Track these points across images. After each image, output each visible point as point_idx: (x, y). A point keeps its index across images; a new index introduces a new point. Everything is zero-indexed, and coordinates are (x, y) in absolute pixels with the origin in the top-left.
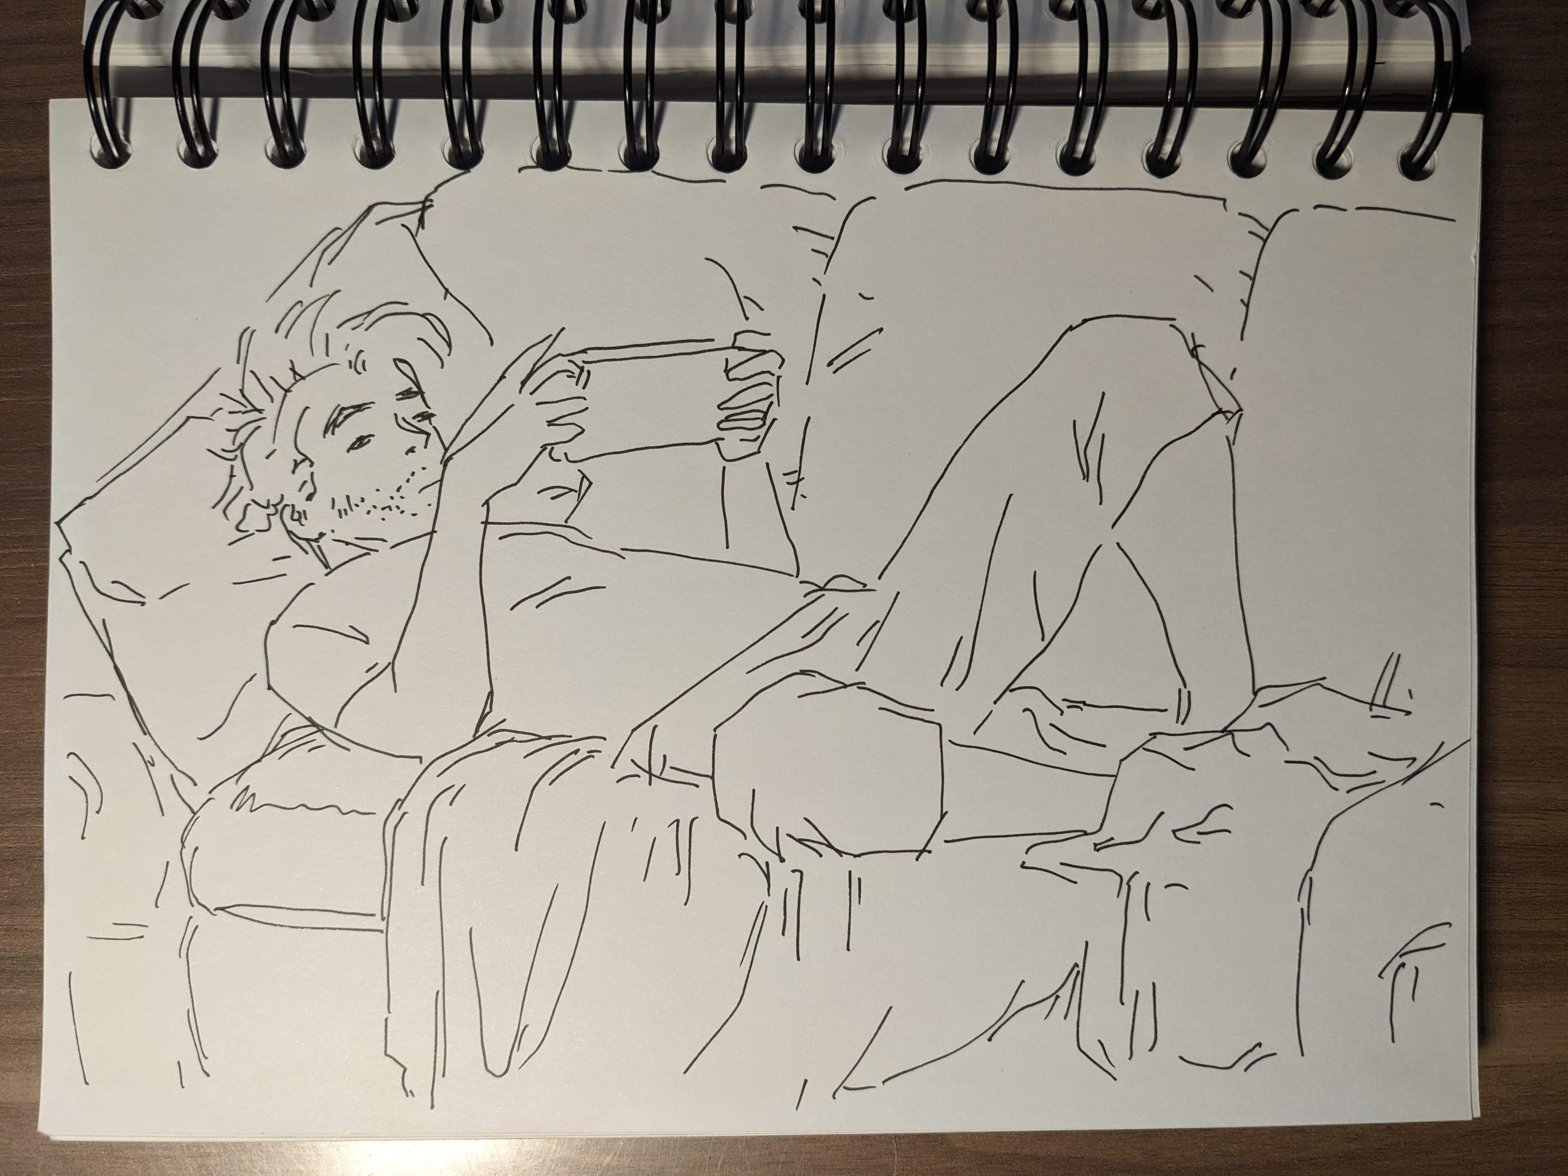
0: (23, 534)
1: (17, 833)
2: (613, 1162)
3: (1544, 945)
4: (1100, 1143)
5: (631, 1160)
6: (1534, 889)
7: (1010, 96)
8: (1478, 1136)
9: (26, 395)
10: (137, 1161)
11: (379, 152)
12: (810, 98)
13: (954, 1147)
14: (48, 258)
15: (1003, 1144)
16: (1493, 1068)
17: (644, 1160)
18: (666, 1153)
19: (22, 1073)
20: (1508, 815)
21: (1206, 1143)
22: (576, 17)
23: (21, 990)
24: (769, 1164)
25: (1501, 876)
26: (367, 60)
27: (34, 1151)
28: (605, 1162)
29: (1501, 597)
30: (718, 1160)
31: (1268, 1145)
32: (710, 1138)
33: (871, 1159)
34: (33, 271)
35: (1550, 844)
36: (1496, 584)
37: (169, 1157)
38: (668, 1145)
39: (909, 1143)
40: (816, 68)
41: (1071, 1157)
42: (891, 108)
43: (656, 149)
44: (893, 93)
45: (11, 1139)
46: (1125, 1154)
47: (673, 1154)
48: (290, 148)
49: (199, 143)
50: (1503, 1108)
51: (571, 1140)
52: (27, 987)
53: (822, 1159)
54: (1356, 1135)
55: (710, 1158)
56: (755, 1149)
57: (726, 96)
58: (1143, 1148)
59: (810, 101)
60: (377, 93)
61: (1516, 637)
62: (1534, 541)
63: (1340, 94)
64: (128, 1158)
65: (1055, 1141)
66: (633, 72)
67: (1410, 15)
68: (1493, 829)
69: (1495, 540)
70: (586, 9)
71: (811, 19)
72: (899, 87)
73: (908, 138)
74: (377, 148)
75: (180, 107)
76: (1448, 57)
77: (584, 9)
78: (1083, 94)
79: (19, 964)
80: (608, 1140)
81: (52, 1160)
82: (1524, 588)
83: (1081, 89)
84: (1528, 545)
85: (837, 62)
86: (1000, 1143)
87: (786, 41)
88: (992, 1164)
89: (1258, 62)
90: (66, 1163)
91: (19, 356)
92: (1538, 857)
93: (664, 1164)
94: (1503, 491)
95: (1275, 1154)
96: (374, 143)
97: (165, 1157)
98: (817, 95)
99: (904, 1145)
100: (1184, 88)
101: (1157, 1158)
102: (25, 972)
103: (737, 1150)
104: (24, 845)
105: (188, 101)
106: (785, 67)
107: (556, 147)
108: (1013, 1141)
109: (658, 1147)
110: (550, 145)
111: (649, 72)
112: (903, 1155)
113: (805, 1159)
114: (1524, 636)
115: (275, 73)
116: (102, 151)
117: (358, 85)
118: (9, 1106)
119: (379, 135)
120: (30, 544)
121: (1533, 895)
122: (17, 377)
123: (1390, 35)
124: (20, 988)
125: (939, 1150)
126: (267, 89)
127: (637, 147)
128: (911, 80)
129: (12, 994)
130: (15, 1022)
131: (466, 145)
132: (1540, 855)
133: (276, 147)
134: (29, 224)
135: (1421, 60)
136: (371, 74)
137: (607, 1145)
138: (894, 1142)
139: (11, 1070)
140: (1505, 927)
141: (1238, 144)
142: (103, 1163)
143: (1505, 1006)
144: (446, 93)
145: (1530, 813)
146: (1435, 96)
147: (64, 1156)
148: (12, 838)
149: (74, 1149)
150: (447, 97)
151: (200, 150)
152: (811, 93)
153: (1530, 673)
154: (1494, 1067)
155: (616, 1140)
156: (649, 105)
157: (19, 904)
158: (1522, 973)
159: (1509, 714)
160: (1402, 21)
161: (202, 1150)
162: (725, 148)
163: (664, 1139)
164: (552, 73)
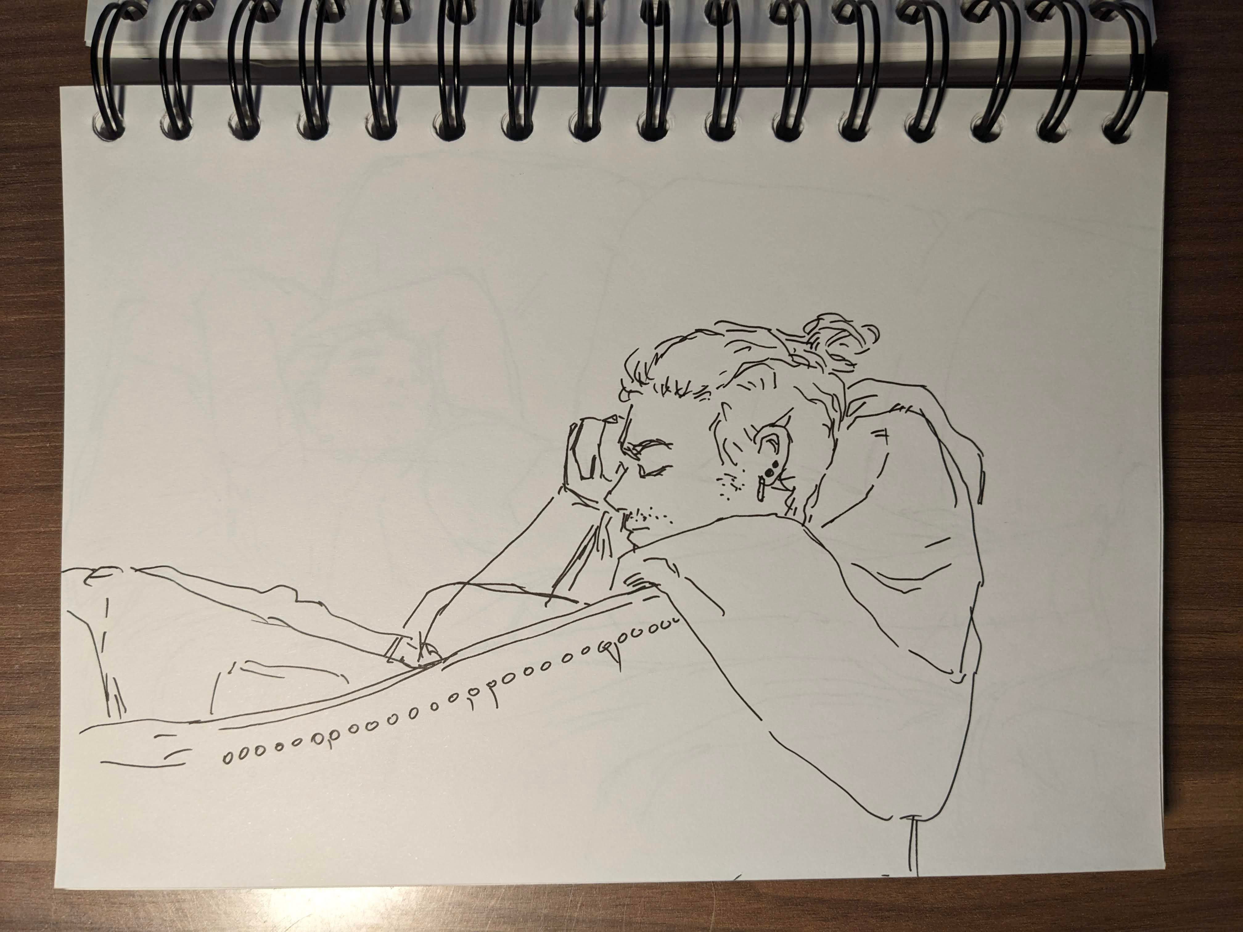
0: (41, 420)
1: (36, 652)
2: (497, 905)
3: (1213, 735)
4: (872, 889)
5: (510, 904)
6: (1206, 693)
7: (805, 83)
8: (1163, 883)
9: (42, 313)
10: (128, 905)
11: (318, 126)
12: (651, 85)
13: (760, 892)
14: (61, 207)
15: (797, 890)
16: (1174, 831)
17: (521, 903)
18: (537, 898)
19: (39, 838)
20: (1186, 635)
21: (954, 888)
22: (467, 20)
23: (39, 774)
24: (617, 906)
25: (1180, 683)
26: (310, 54)
27: (49, 899)
28: (491, 904)
29: (1181, 467)
30: (578, 903)
31: (1001, 890)
32: (571, 886)
33: (696, 902)
34: (47, 217)
35: (1218, 658)
36: (1177, 457)
37: (153, 902)
38: (540, 891)
39: (725, 890)
40: (655, 59)
41: (850, 900)
42: (713, 90)
43: (531, 123)
44: (715, 80)
45: (30, 890)
46: (891, 897)
47: (543, 898)
48: (249, 123)
49: (178, 118)
50: (1182, 861)
51: (464, 888)
52: (44, 771)
53: (658, 902)
54: (1069, 882)
55: (571, 901)
56: (606, 895)
57: (586, 83)
58: (905, 893)
59: (650, 87)
60: (318, 82)
61: (1192, 498)
62: (1205, 424)
63: (1059, 79)
64: (122, 904)
65: (837, 888)
66: (515, 63)
67: (1111, 19)
68: (1174, 646)
69: (1176, 423)
70: (475, 14)
71: (651, 23)
72: (719, 76)
73: (725, 115)
74: (316, 123)
75: (165, 92)
76: (1141, 50)
77: (474, 13)
78: (860, 81)
79: (37, 753)
80: (493, 887)
81: (62, 906)
82: (1198, 460)
83: (859, 77)
84: (1201, 427)
85: (672, 55)
86: (795, 889)
87: (631, 40)
88: (788, 905)
89: (996, 55)
90: (73, 907)
91: (37, 283)
92: (1209, 668)
93: (537, 905)
94: (1181, 385)
95: (1006, 897)
96: (314, 119)
97: (150, 903)
98: (656, 81)
99: (720, 891)
100: (939, 75)
101: (915, 901)
102: (41, 759)
103: (592, 895)
104: (41, 661)
105: (171, 88)
106: (628, 59)
107: (453, 122)
108: (805, 888)
109: (531, 893)
110: (449, 121)
111: (527, 65)
112: (721, 899)
113: (644, 902)
114: (1198, 497)
115: (239, 64)
116: (104, 125)
117: (302, 75)
118: (29, 864)
119: (318, 113)
120: (46, 429)
121: (1205, 697)
122: (35, 299)
123: (1096, 36)
124: (38, 772)
125: (748, 894)
126: (232, 78)
127: (517, 122)
128: (728, 69)
129: (31, 777)
130: (33, 799)
131: (385, 120)
132: (1210, 667)
133: (238, 122)
134: (44, 181)
135: (1121, 53)
136: (313, 65)
137: (492, 891)
138: (713, 888)
139: (31, 835)
140: (1184, 722)
141: (980, 118)
142: (102, 908)
143: (1183, 783)
144: (371, 82)
145: (1203, 634)
146: (1131, 82)
147: (72, 902)
148: (33, 656)
149: (79, 897)
150: (371, 84)
151: (180, 124)
152: (652, 80)
153: (1202, 526)
154: (1175, 829)
155: (499, 887)
156: (527, 90)
157: (37, 707)
158: (1197, 757)
159: (1186, 558)
160: (1105, 24)
161: (179, 897)
162: (585, 123)
163: (536, 886)
164: (452, 64)
